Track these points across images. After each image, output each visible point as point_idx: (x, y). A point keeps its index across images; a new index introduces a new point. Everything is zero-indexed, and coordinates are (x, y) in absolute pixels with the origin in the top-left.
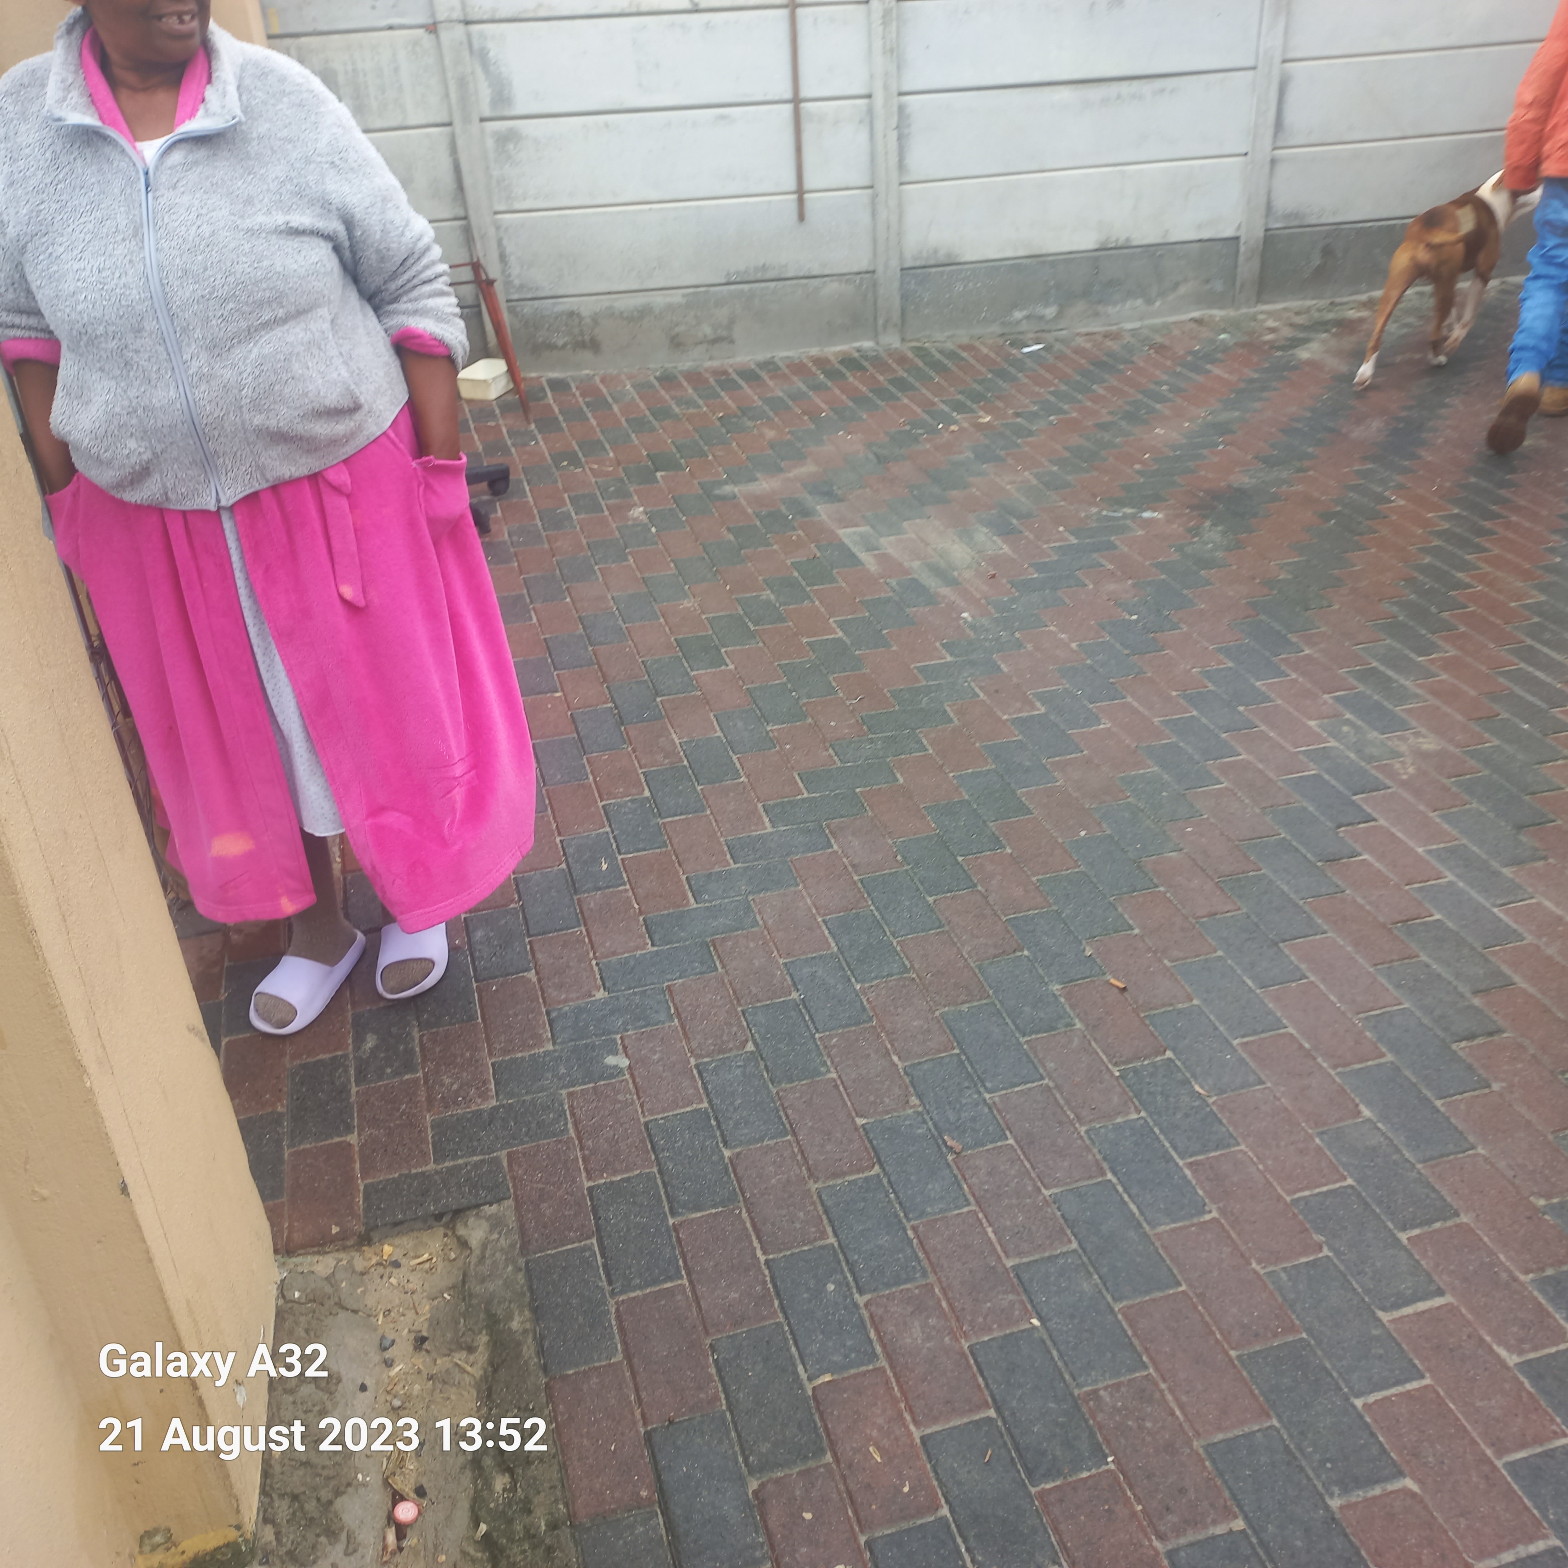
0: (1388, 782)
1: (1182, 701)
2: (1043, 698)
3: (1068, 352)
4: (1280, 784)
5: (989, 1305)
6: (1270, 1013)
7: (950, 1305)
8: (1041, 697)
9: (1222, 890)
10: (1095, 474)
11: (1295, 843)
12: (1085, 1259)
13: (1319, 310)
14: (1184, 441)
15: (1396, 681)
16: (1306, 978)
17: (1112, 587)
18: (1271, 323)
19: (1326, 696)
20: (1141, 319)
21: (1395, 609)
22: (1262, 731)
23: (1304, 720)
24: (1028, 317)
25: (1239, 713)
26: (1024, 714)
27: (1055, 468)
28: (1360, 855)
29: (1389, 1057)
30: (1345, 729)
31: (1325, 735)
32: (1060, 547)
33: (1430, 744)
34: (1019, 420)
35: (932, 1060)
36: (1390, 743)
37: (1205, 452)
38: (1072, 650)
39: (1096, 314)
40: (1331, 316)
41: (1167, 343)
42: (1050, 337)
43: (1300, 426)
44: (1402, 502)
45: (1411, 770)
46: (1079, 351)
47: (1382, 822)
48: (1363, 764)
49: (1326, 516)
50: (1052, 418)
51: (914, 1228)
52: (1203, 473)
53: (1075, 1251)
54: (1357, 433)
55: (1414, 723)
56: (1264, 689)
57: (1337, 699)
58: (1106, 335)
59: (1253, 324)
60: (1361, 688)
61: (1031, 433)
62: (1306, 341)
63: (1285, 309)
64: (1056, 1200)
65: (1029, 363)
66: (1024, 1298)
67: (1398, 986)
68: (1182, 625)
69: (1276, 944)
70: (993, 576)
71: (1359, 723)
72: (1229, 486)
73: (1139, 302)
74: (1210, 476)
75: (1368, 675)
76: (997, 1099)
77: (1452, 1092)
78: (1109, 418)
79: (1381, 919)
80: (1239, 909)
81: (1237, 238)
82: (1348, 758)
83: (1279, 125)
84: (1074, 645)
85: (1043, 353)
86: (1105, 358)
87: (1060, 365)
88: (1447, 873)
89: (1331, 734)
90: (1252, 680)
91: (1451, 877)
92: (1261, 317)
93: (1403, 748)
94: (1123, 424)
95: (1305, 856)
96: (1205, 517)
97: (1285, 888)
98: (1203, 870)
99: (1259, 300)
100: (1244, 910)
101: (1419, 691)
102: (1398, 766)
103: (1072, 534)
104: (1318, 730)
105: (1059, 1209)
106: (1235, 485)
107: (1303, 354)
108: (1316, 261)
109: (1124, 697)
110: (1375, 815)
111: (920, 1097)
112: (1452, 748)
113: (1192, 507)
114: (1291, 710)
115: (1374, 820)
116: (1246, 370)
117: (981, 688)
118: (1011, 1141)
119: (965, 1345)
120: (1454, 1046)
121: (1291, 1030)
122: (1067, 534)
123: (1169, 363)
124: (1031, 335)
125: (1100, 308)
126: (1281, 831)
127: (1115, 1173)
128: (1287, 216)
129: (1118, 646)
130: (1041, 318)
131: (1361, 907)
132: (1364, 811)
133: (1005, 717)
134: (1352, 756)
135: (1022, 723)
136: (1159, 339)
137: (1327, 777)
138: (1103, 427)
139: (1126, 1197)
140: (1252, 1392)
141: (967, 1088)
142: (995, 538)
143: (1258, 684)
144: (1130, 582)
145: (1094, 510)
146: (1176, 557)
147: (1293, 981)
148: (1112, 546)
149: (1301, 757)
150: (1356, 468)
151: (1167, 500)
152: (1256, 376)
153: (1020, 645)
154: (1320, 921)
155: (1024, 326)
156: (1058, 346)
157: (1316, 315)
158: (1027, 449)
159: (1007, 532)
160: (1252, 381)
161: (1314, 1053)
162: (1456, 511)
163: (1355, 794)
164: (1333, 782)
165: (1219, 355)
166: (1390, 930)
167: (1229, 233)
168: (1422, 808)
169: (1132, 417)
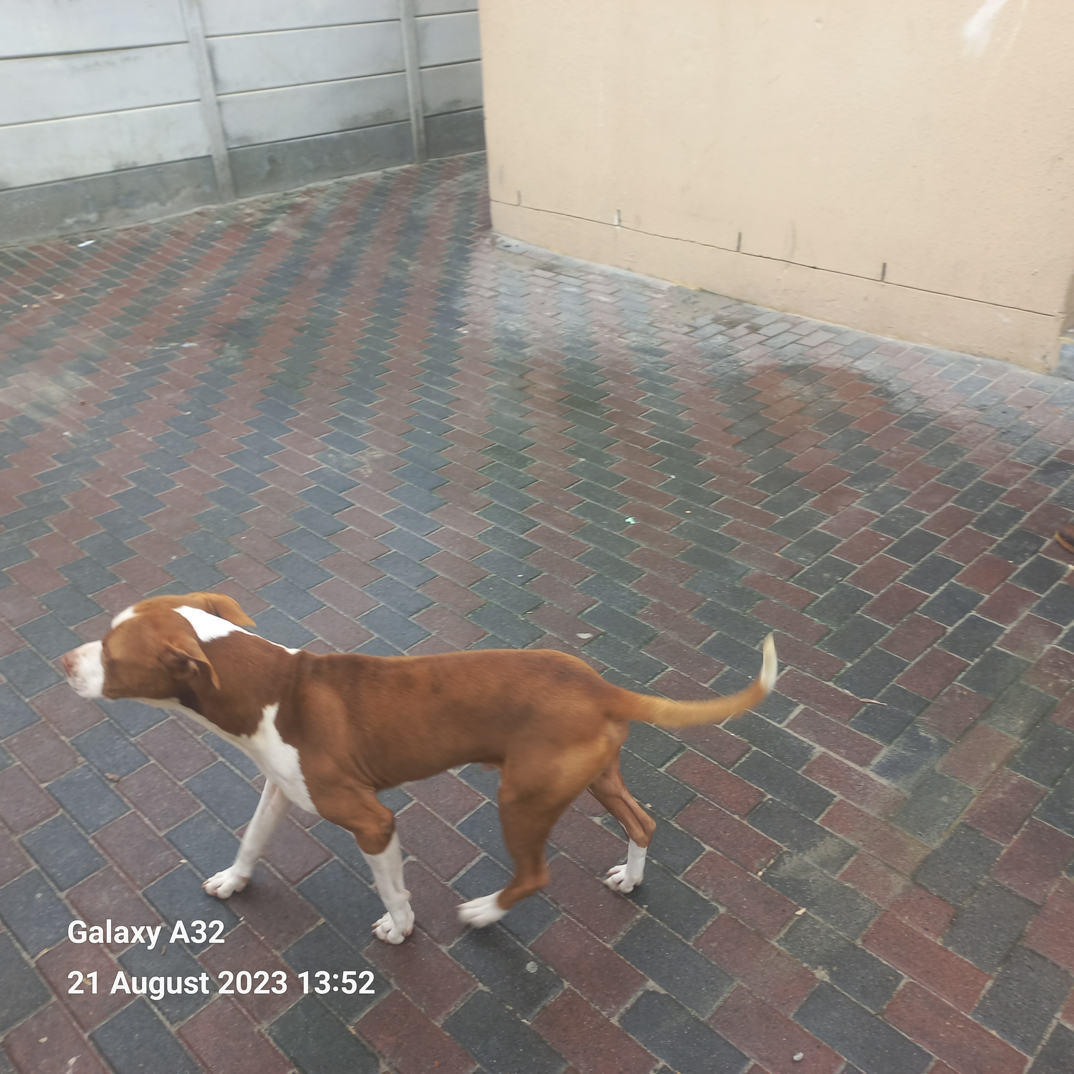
0: (358, 481)
1: (228, 460)
2: (133, 478)
3: (113, 243)
4: (296, 497)
5: (152, 863)
6: (307, 631)
7: (126, 873)
8: (131, 477)
9: (268, 568)
10: (146, 323)
11: (309, 530)
12: (211, 813)
13: (278, 199)
14: (204, 294)
15: (355, 422)
16: (325, 605)
17: (169, 396)
18: (248, 211)
19: (316, 439)
20: (160, 216)
21: (349, 379)
22: (281, 468)
23: (306, 455)
24: (77, 222)
25: (266, 459)
26: (121, 491)
27: (117, 324)
28: (347, 526)
29: (376, 635)
30: (330, 456)
31: (319, 462)
32: (129, 376)
33: (378, 454)
34: (85, 294)
35: (89, 730)
36: (356, 458)
37: (219, 299)
38: (150, 443)
39: (128, 216)
40: (285, 202)
41: (182, 230)
42: (97, 234)
43: (276, 275)
44: (345, 314)
45: (370, 471)
46: (121, 242)
47: (358, 505)
48: (343, 474)
49: (301, 330)
50: (109, 290)
51: (94, 838)
52: (220, 313)
53: (204, 811)
54: (313, 275)
55: (369, 444)
56: (278, 442)
57: (323, 439)
58: (139, 229)
59: (236, 212)
60: (336, 430)
61: (95, 302)
62: (273, 220)
63: (256, 200)
64: (187, 785)
65: (86, 254)
66: (175, 850)
67: (376, 595)
68: (221, 413)
69: (304, 591)
70: (83, 404)
71: (338, 450)
72: (238, 319)
73: (155, 205)
74: (225, 314)
75: (340, 421)
76: (139, 739)
77: (411, 644)
78: (150, 285)
79: (363, 560)
80: (280, 577)
81: (209, 156)
82: (334, 472)
83: (215, 80)
84: (149, 439)
85: (95, 246)
86: (141, 245)
87: (109, 253)
88: (397, 525)
89: (323, 461)
90: (271, 438)
91: (399, 527)
92: (241, 207)
93: (364, 459)
94: (160, 287)
95: (315, 536)
96: (225, 341)
97: (306, 557)
98: (255, 560)
99: (238, 197)
100: (284, 577)
101: (369, 425)
102: (362, 470)
103: (136, 365)
104: (314, 460)
105: (190, 790)
106: (242, 318)
107: (272, 228)
108: (267, 167)
109: (190, 466)
110: (353, 502)
111: (84, 755)
112: (391, 454)
113: (216, 336)
114: (297, 451)
115: (353, 505)
116: (237, 243)
117: (87, 480)
118: (153, 761)
119: (139, 893)
120: (410, 619)
121: (320, 638)
122: (133, 367)
123: (185, 243)
124: (84, 235)
125: (129, 211)
126: (300, 525)
127: (223, 756)
128: (239, 139)
129: (180, 434)
130: (87, 222)
131: (351, 556)
132: (346, 501)
133: (108, 496)
134: (336, 470)
135: (119, 497)
136: (176, 228)
137: (323, 486)
138: (146, 291)
139: (232, 768)
140: (321, 847)
141: (118, 739)
142: (80, 377)
143: (275, 439)
144: (182, 391)
145: (149, 347)
146: (210, 369)
147: (317, 610)
148: (165, 369)
149: (307, 478)
150: (315, 297)
151: (198, 334)
152: (244, 246)
153: (110, 446)
154: (328, 571)
155: (77, 229)
156: (105, 240)
157: (276, 202)
158: (94, 313)
159: (88, 372)
160: (242, 249)
161: (334, 647)
162: (377, 315)
163: (340, 492)
164: (327, 489)
165: (219, 235)
166: (369, 565)
167: (203, 153)
168: (378, 492)
169: (165, 282)
